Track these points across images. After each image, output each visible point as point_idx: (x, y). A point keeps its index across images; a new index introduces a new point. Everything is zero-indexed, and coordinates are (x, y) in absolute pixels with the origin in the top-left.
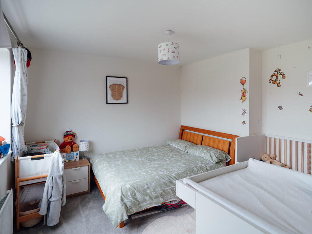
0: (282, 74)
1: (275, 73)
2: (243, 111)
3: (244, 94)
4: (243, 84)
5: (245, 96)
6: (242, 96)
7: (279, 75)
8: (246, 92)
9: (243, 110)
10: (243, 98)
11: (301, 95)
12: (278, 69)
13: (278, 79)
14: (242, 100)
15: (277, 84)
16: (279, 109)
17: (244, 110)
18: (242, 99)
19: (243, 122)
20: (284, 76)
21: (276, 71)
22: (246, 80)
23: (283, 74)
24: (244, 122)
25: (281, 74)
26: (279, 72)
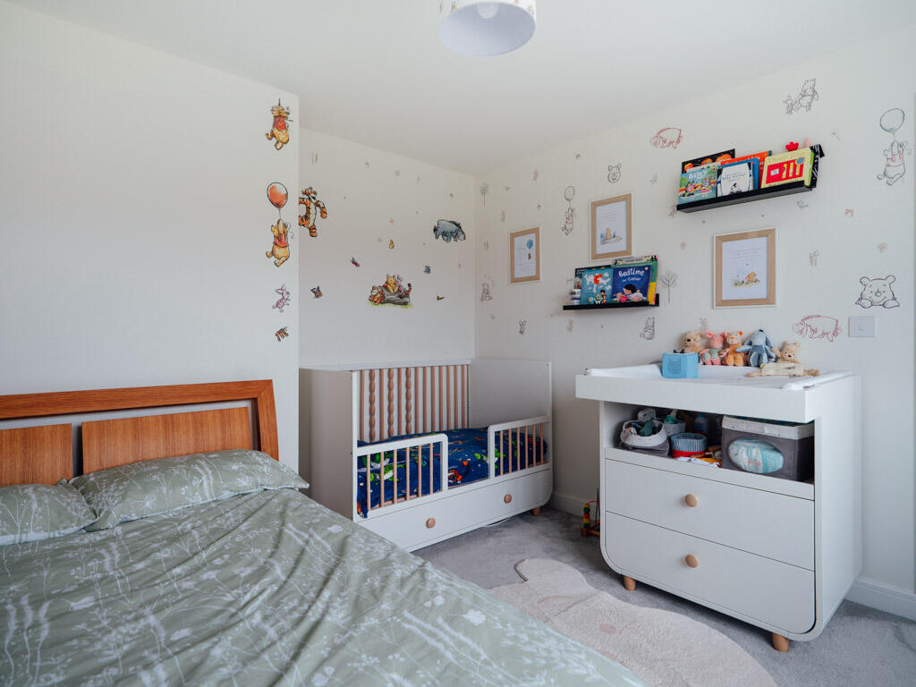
0: (319, 206)
1: (302, 196)
2: (281, 297)
3: (280, 240)
4: (278, 205)
5: (286, 246)
6: (275, 244)
7: (312, 206)
8: (289, 235)
9: (277, 291)
10: (279, 251)
11: (356, 264)
12: (311, 188)
13: (312, 216)
14: (273, 258)
15: (310, 229)
16: (313, 295)
17: (281, 291)
18: (273, 253)
19: (279, 332)
20: (324, 213)
21: (305, 193)
22: (286, 195)
23: (322, 205)
24: (282, 333)
25: (317, 205)
26: (314, 198)
